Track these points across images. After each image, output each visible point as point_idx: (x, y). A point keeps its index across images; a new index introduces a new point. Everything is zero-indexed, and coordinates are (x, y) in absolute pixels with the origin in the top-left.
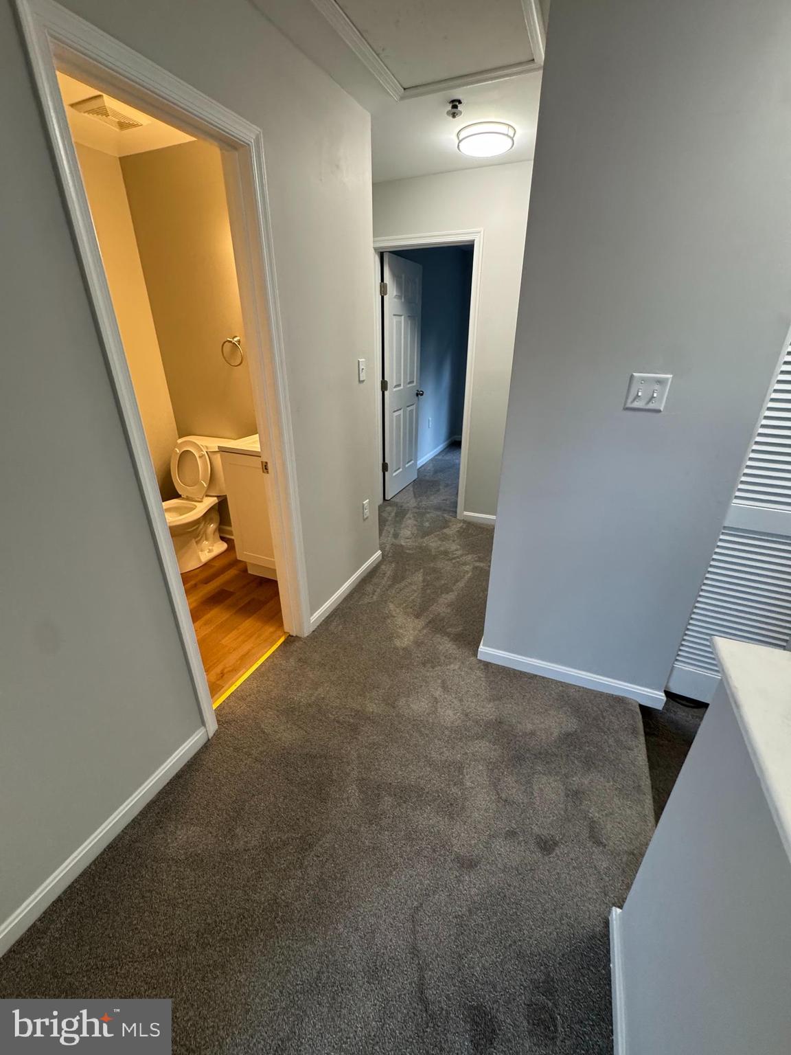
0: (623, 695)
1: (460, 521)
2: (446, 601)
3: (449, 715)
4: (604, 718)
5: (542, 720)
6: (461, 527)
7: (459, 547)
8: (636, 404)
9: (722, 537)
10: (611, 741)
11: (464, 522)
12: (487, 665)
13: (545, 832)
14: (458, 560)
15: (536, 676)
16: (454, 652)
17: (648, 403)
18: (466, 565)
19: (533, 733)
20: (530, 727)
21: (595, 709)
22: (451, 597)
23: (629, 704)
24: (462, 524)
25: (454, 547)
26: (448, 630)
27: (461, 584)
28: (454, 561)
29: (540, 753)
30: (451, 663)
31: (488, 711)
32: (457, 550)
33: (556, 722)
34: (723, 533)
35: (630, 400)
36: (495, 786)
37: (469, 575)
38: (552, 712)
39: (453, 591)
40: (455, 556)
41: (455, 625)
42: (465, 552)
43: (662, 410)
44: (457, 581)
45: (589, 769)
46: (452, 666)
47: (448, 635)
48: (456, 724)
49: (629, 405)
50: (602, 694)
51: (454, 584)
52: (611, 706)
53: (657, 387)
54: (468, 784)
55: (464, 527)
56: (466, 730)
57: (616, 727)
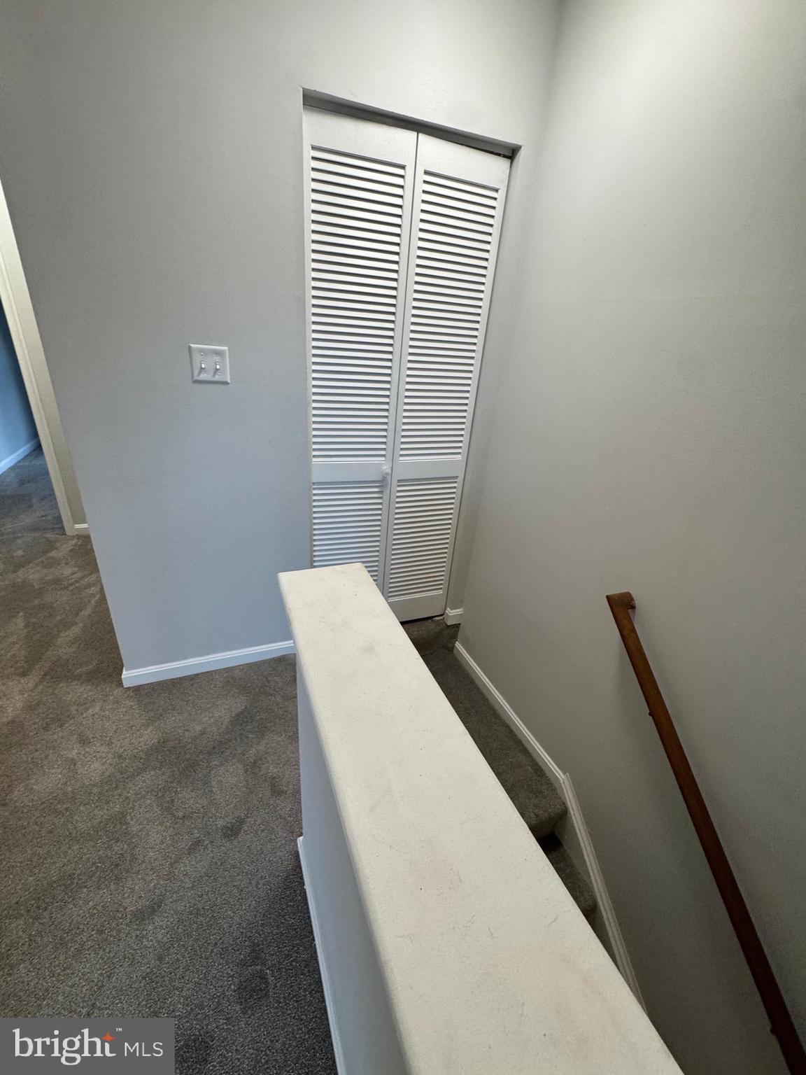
0: (281, 654)
1: (73, 537)
2: (68, 639)
3: (95, 768)
4: (269, 682)
5: (211, 715)
6: (76, 544)
7: (76, 569)
8: (203, 376)
9: (315, 492)
10: (279, 699)
11: (79, 537)
12: (137, 689)
13: (229, 820)
14: (77, 585)
15: (197, 675)
16: (91, 693)
17: (214, 375)
18: (90, 587)
19: (203, 733)
20: (198, 728)
21: (260, 678)
22: (75, 631)
23: (288, 659)
24: (75, 541)
25: (67, 571)
26: (75, 673)
27: (87, 612)
28: (71, 588)
29: (214, 748)
30: (88, 709)
31: (149, 736)
32: (73, 574)
33: (225, 709)
34: (314, 489)
35: (196, 374)
36: (168, 809)
37: (97, 598)
38: (219, 702)
39: (76, 624)
40: (73, 580)
41: (87, 662)
42: (86, 573)
43: (229, 382)
44: (80, 610)
45: (263, 735)
46: (91, 710)
47: (78, 678)
48: (108, 773)
49: (196, 378)
50: (264, 662)
51: (77, 615)
52: (274, 669)
53: (217, 358)
54: (135, 829)
55: (79, 543)
56: (121, 773)
57: (280, 685)
